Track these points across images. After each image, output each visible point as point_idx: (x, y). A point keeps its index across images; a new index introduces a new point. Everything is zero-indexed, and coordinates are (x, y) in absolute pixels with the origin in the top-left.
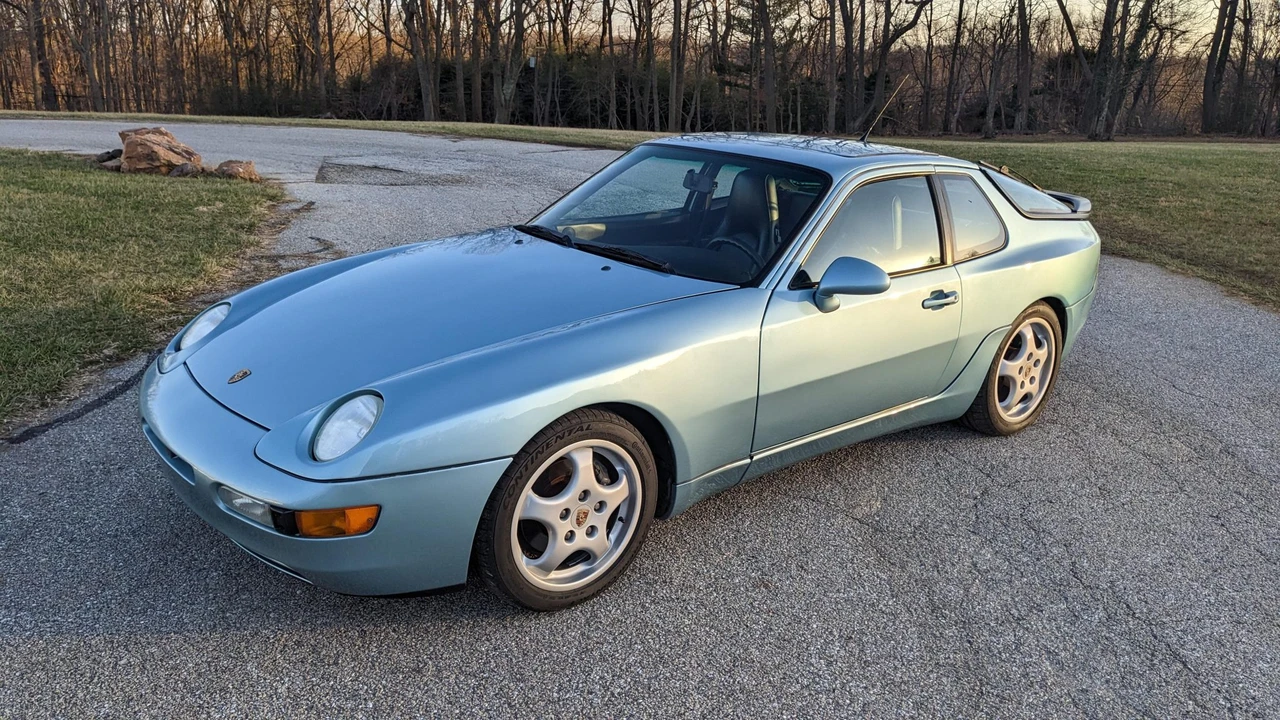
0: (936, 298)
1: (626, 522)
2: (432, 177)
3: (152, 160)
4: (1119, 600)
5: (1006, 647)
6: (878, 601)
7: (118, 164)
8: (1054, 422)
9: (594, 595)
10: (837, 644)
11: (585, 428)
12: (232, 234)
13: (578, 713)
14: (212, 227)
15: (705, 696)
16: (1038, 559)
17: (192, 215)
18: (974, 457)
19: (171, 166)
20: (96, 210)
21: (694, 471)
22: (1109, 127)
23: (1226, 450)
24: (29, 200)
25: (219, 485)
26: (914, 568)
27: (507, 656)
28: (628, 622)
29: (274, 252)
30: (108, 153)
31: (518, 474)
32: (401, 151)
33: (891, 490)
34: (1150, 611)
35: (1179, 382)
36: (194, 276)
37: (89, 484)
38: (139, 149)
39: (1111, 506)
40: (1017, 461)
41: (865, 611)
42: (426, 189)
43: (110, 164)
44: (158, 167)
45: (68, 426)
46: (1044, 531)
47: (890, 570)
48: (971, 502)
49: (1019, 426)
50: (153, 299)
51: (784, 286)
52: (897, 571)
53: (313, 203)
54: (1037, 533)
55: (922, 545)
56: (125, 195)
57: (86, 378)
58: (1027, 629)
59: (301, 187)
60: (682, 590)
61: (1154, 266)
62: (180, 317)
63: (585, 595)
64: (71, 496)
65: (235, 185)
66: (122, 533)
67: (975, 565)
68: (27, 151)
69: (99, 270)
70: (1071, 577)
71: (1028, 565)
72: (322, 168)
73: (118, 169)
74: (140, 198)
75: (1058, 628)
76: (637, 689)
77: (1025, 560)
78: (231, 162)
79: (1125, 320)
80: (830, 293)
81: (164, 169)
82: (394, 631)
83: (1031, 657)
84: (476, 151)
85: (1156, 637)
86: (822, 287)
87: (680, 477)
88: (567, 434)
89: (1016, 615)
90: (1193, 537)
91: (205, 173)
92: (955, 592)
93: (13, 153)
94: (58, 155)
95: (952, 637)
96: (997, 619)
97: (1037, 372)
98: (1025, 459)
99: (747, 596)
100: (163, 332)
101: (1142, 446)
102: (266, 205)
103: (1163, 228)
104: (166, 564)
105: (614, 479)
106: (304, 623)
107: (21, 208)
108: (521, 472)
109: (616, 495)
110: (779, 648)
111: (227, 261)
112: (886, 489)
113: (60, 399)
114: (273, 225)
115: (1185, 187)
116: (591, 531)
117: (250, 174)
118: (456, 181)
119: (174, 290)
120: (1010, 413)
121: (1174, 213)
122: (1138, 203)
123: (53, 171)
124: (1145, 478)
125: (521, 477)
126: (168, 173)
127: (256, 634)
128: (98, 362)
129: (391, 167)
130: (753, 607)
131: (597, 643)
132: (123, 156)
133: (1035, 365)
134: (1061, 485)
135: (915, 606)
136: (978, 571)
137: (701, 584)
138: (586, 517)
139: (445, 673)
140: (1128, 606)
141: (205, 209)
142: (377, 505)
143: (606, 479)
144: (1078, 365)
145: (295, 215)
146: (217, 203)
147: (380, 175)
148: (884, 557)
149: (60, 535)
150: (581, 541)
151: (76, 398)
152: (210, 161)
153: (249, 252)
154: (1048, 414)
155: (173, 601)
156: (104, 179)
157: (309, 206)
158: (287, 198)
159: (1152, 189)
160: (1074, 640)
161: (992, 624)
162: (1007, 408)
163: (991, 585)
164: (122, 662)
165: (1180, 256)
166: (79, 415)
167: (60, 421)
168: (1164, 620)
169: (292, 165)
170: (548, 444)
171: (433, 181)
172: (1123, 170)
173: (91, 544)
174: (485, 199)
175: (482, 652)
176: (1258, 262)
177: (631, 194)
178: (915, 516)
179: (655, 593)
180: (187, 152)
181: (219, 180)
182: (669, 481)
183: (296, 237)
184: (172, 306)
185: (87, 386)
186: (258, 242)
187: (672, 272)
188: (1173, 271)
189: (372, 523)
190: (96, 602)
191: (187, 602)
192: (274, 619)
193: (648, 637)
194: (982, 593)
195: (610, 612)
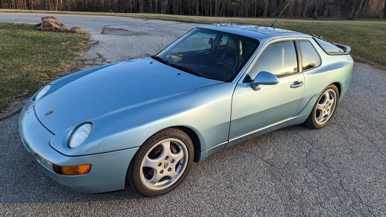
0: (295, 84)
1: (183, 165)
2: (137, 33)
3: (50, 27)
4: (357, 196)
6: (271, 194)
7: (40, 28)
8: (335, 124)
9: (171, 191)
10: (255, 212)
11: (167, 135)
12: (71, 52)
14: (65, 50)
16: (328, 179)
17: (59, 45)
18: (307, 137)
19: (56, 29)
20: (30, 44)
21: (207, 147)
22: (354, 15)
24: (10, 40)
25: (37, 154)
26: (284, 181)
28: (182, 202)
29: (83, 58)
30: (38, 24)
31: (142, 152)
32: (129, 24)
33: (277, 149)
34: (368, 201)
35: (378, 109)
36: (57, 67)
38: (46, 23)
39: (354, 157)
40: (321, 139)
41: (266, 199)
42: (134, 37)
43: (38, 28)
44: (52, 29)
45: (6, 121)
46: (330, 167)
47: (275, 182)
48: (305, 155)
49: (323, 126)
50: (43, 74)
51: (241, 82)
52: (278, 182)
53: (98, 41)
54: (328, 168)
55: (287, 172)
56: (39, 39)
57: (16, 103)
58: (324, 207)
59: (96, 36)
60: (202, 189)
61: (369, 65)
63: (167, 191)
65: (75, 35)
66: (16, 161)
67: (306, 180)
68: (14, 23)
69: (27, 64)
70: (340, 186)
71: (325, 181)
72: (104, 29)
73: (40, 30)
74: (44, 40)
75: (335, 207)
77: (324, 178)
78: (75, 27)
79: (359, 85)
80: (257, 84)
81: (54, 30)
82: (101, 203)
84: (152, 24)
85: (370, 212)
86: (255, 82)
87: (202, 150)
88: (160, 137)
89: (320, 201)
90: (383, 170)
91: (67, 31)
92: (298, 192)
93: (10, 24)
94: (23, 25)
95: (296, 210)
96: (313, 203)
97: (330, 108)
98: (324, 138)
99: (225, 192)
101: (365, 133)
102: (83, 42)
103: (372, 52)
104: (28, 174)
105: (178, 151)
106: (70, 199)
107: (7, 43)
108: (143, 151)
109: (179, 157)
110: (234, 213)
111: (68, 61)
112: (276, 149)
113: (6, 110)
114: (85, 49)
115: (379, 37)
116: (170, 169)
117: (80, 31)
118: (144, 34)
120: (320, 121)
121: (376, 47)
122: (364, 43)
123: (20, 30)
124: (366, 146)
125: (143, 153)
126: (55, 31)
127: (54, 203)
128: (21, 97)
129: (125, 29)
130: (226, 196)
131: (170, 210)
132: (41, 25)
133: (329, 105)
134: (337, 149)
135: (284, 197)
136: (307, 183)
137: (209, 186)
138: (168, 165)
140: (360, 198)
141: (64, 44)
142: (90, 165)
143: (176, 151)
144: (343, 102)
145: (92, 45)
146: (68, 41)
147: (121, 32)
148: (274, 176)
150: (166, 173)
151: (11, 110)
152: (68, 27)
153: (76, 58)
154: (333, 121)
155: (28, 189)
156: (35, 33)
157: (97, 43)
158: (91, 40)
159: (369, 38)
160: (341, 213)
161: (311, 205)
162: (319, 120)
163: (311, 189)
164: (7, 213)
165: (378, 62)
166: (11, 116)
167: (5, 118)
168: (373, 205)
169: (94, 28)
170: (153, 141)
171: (137, 34)
172: (359, 31)
174: (153, 40)
177: (199, 39)
178: (285, 160)
179: (193, 190)
180: (61, 24)
181: (70, 33)
182: (198, 151)
183: (91, 54)
184: (48, 77)
185: (16, 105)
186: (79, 55)
187: (202, 76)
188: (376, 67)
189: (89, 170)
190: (2, 189)
191: (32, 189)
192: (60, 197)
193: (188, 208)
194: (308, 192)
195: (176, 197)
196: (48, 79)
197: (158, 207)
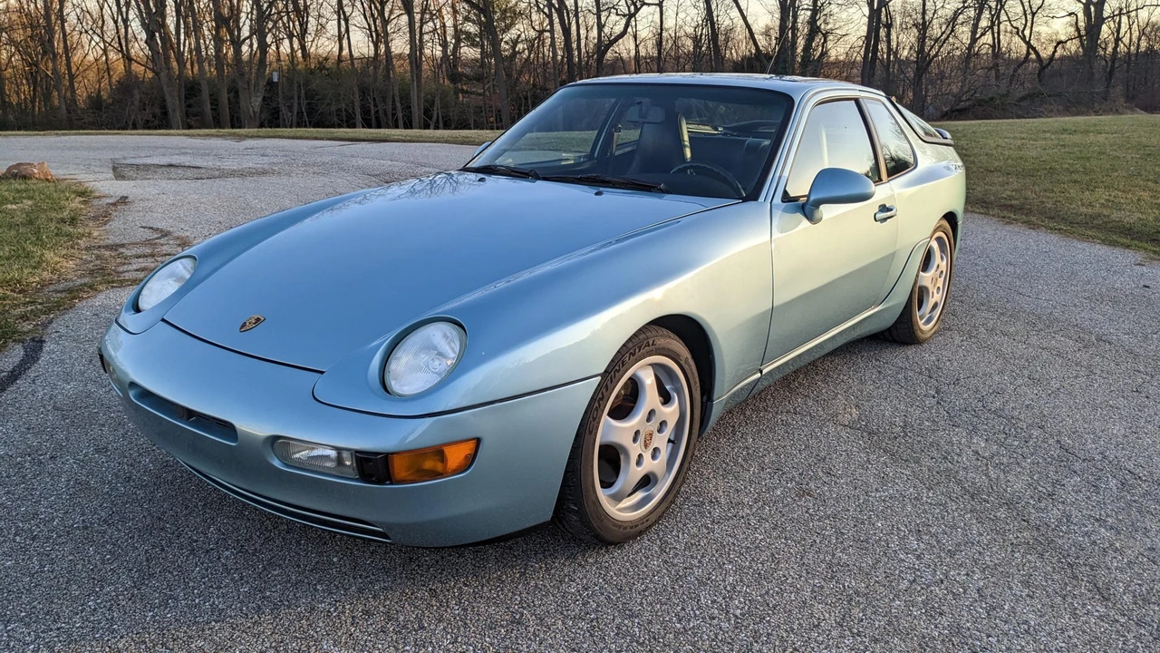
0: (883, 212)
1: (677, 443)
2: (235, 171)
5: (1060, 521)
6: (919, 494)
9: (656, 522)
10: (911, 538)
11: (651, 344)
12: (55, 227)
13: (713, 640)
14: (30, 222)
15: (826, 604)
18: (907, 363)
21: (726, 386)
23: (1099, 339)
25: (274, 439)
26: (926, 461)
27: (602, 594)
28: (702, 544)
29: (110, 242)
31: (600, 395)
32: (188, 151)
33: (856, 398)
34: (1151, 474)
36: (35, 268)
37: (24, 477)
41: (914, 505)
42: (235, 180)
46: (1012, 418)
47: (908, 466)
48: (934, 401)
49: (930, 333)
51: (778, 200)
53: (127, 197)
54: (1008, 420)
60: (733, 508)
62: (39, 307)
63: (649, 523)
64: (8, 492)
65: (34, 184)
66: (92, 523)
67: (977, 453)
70: (1065, 453)
71: (1022, 448)
72: (115, 167)
75: (1089, 499)
76: (756, 608)
77: (1016, 443)
78: (22, 164)
80: (816, 204)
82: (465, 585)
83: (1086, 527)
86: (812, 198)
87: (716, 394)
88: (637, 350)
89: (1045, 491)
92: (979, 478)
95: (1006, 518)
96: (1032, 497)
97: (940, 283)
98: (950, 360)
99: (798, 505)
100: (28, 322)
101: (1033, 342)
102: (78, 200)
104: (163, 550)
105: (669, 400)
106: (360, 591)
108: (602, 393)
109: (671, 414)
111: (63, 252)
112: (852, 397)
114: (95, 218)
116: (655, 454)
117: (46, 174)
118: (264, 173)
119: (19, 282)
120: (925, 326)
124: (1057, 366)
125: (602, 399)
127: (313, 609)
129: (188, 164)
130: (811, 515)
133: (940, 276)
134: (996, 379)
136: (983, 457)
137: (748, 500)
138: (651, 438)
139: (549, 621)
140: (1130, 472)
141: (14, 206)
142: (474, 439)
145: (113, 208)
146: (25, 201)
147: (180, 171)
149: (16, 535)
150: (649, 465)
153: (82, 243)
155: (194, 588)
157: (124, 200)
158: (97, 194)
162: (922, 317)
163: (1004, 468)
169: (82, 167)
170: (622, 362)
171: (241, 174)
173: (59, 540)
175: (573, 594)
176: (1011, 198)
178: (895, 418)
179: (710, 513)
181: (13, 181)
183: (126, 228)
186: (88, 234)
187: (668, 192)
189: (471, 459)
190: (99, 601)
191: (211, 587)
192: (323, 591)
193: (732, 556)
194: (1002, 476)
195: (678, 537)
196: (29, 302)
197: (646, 566)
